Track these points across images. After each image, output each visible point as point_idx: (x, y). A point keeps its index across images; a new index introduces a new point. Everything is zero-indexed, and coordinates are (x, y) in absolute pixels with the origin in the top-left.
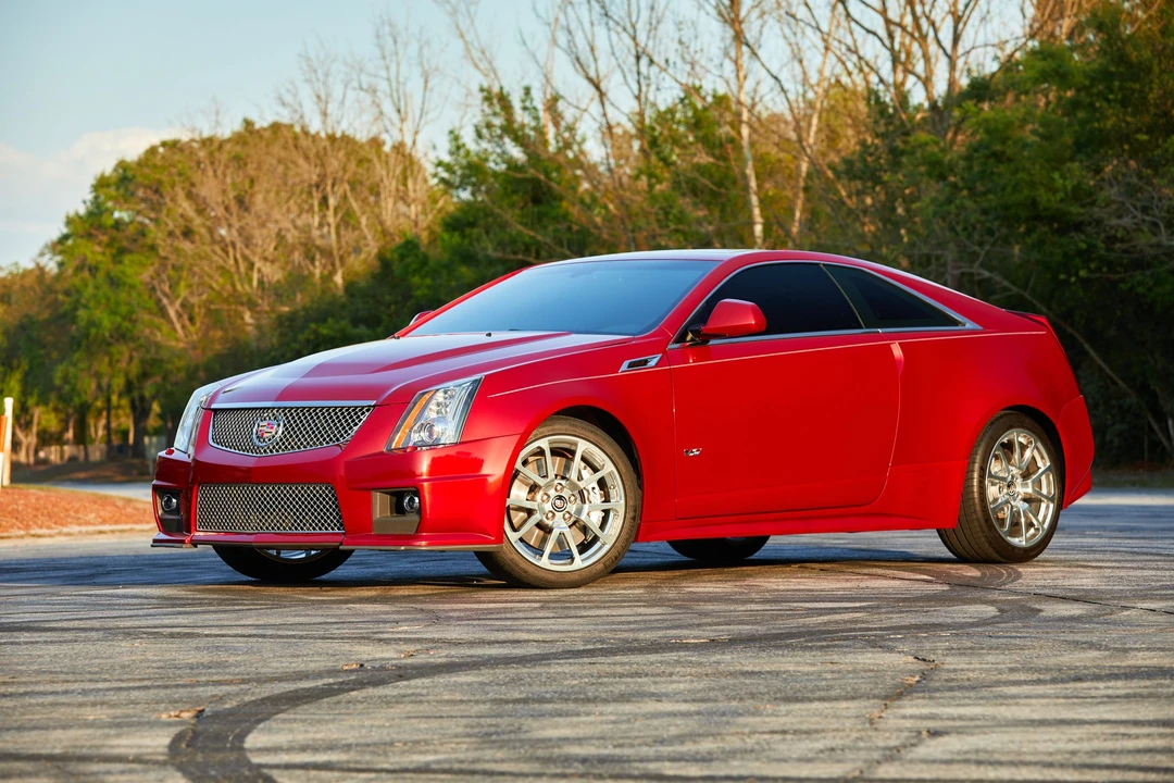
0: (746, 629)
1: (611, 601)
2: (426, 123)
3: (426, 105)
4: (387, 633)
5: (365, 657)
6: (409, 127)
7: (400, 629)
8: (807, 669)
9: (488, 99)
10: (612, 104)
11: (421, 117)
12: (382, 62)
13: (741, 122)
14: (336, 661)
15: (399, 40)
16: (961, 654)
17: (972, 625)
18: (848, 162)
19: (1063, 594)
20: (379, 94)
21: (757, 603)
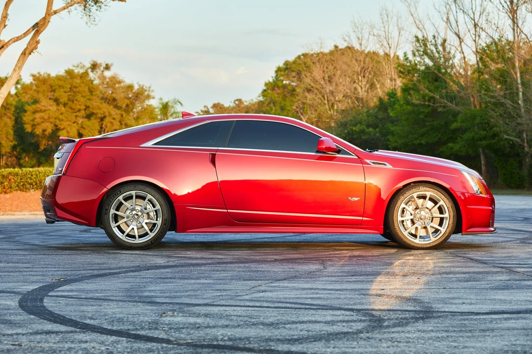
2: (399, 49)
9: (418, 40)
12: (382, 25)
15: (389, 16)
20: (381, 37)
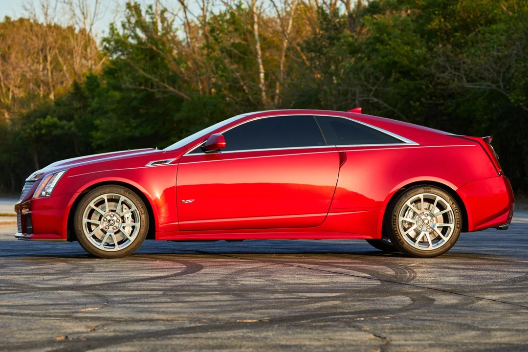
0: (277, 312)
1: (201, 291)
3: (97, 11)
4: (81, 312)
5: (69, 331)
6: (88, 21)
7: (87, 310)
8: (316, 343)
10: (190, 12)
11: (94, 16)
13: (254, 22)
14: (52, 334)
16: (400, 333)
17: (400, 310)
18: (308, 43)
19: (443, 288)
20: (73, 5)
21: (280, 293)
